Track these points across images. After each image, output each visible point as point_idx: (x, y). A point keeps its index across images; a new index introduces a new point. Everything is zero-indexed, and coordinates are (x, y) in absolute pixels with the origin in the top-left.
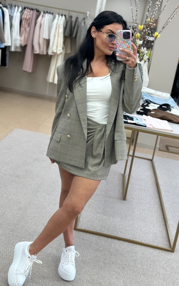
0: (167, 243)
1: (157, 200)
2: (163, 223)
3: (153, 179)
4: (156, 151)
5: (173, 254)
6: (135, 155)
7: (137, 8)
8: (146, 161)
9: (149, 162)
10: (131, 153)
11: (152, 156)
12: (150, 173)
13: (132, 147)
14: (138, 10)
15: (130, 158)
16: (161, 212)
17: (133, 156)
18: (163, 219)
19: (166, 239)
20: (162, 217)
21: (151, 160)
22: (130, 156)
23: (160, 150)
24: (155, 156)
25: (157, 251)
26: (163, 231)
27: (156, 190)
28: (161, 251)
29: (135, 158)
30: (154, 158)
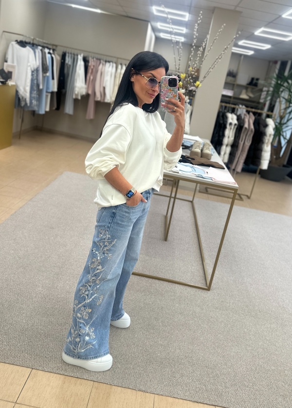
0: (204, 282)
1: (196, 240)
2: (201, 262)
3: (193, 220)
4: (196, 193)
5: (209, 292)
6: (177, 197)
7: (180, 58)
8: (187, 202)
9: (190, 203)
10: (173, 195)
11: (192, 198)
12: (190, 214)
13: (174, 189)
14: (181, 59)
15: (172, 200)
16: (199, 251)
17: (175, 198)
18: (200, 259)
19: (203, 278)
20: (200, 256)
21: (192, 202)
22: (173, 197)
23: (200, 192)
24: (195, 198)
25: (194, 289)
26: (200, 270)
27: (195, 231)
28: (197, 290)
29: (176, 200)
30: (195, 200)
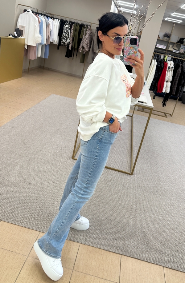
0: (129, 169)
1: (129, 142)
2: (130, 156)
4: (135, 111)
5: (132, 176)
16: (130, 149)
18: (130, 154)
19: (129, 167)
21: (132, 117)
23: (138, 110)
25: (122, 174)
27: (130, 135)
28: (124, 174)
